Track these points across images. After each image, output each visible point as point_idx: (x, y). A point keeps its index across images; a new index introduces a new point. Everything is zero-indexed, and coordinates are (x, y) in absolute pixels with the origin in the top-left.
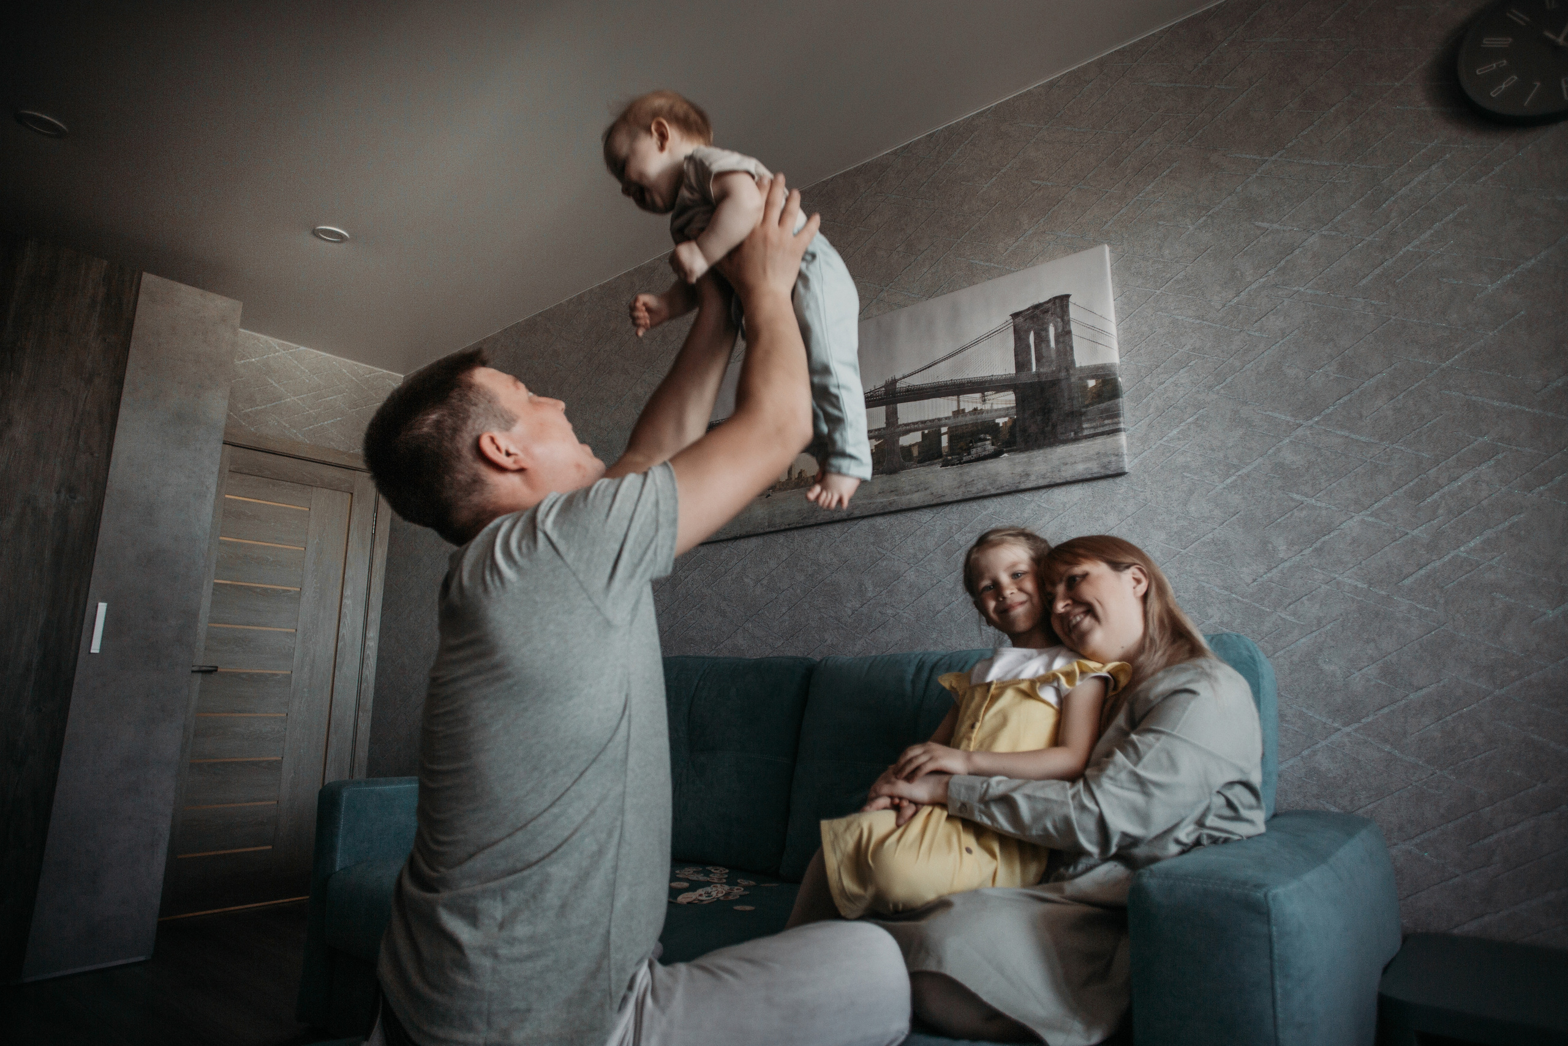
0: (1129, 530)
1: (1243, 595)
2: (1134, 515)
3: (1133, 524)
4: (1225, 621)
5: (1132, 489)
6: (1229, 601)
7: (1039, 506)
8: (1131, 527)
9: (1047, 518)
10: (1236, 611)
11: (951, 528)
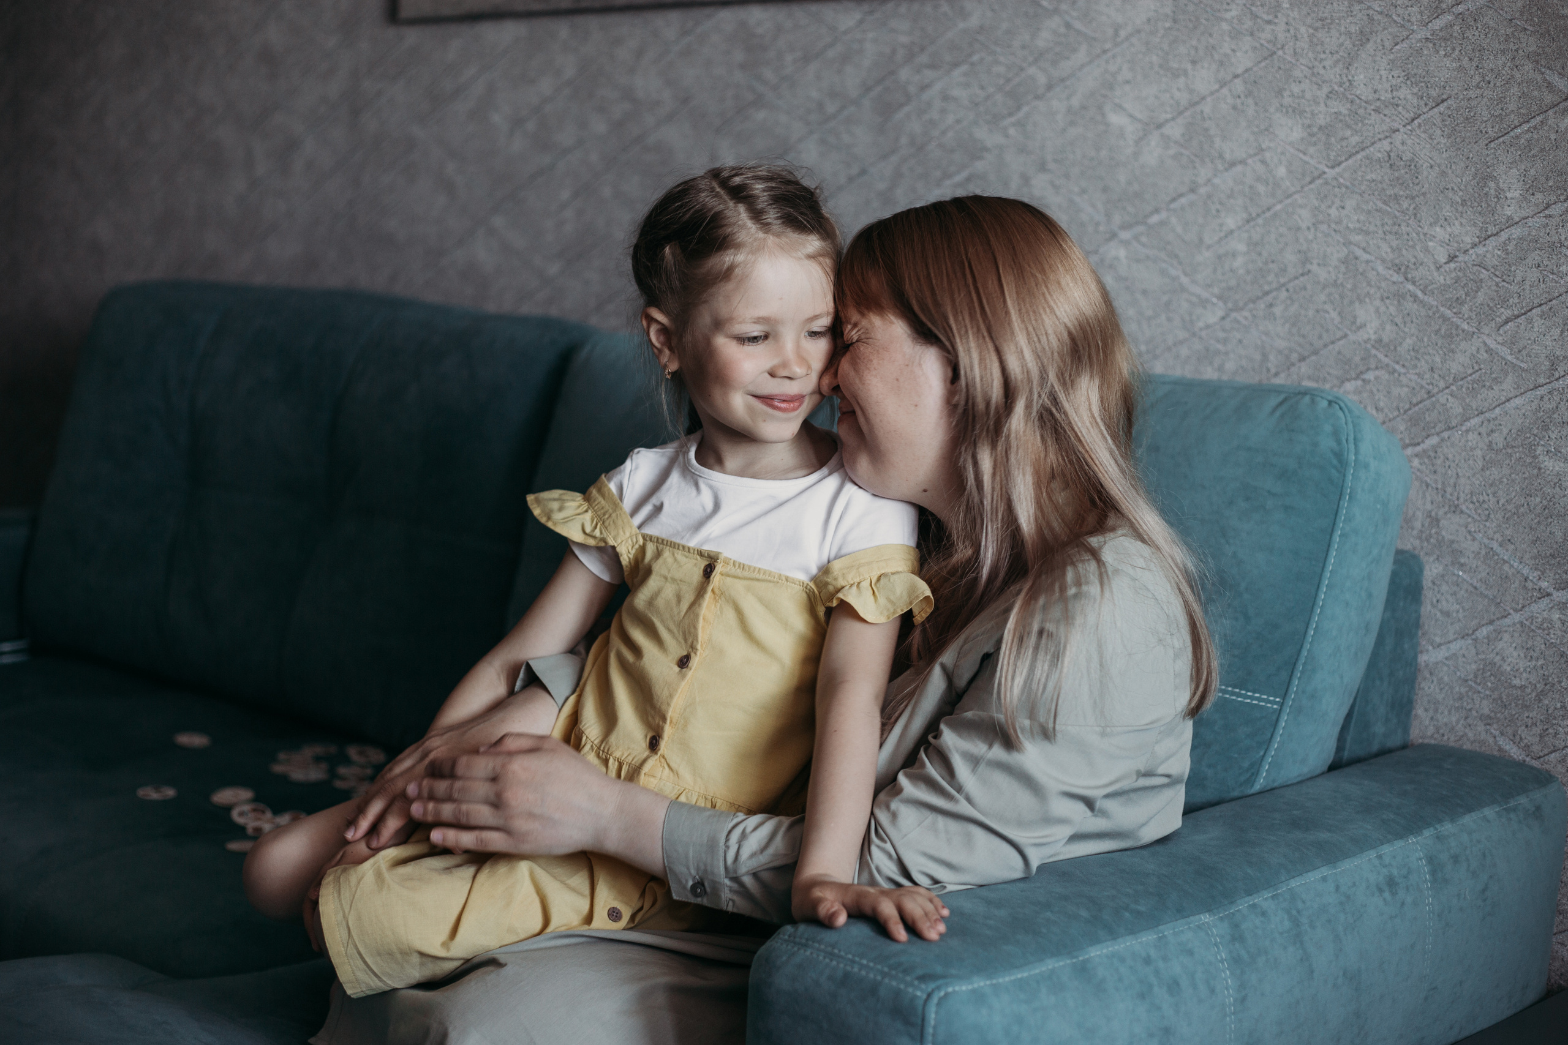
0: (1234, 108)
1: (1426, 287)
2: (1246, 75)
3: (1242, 97)
4: (1386, 339)
5: (1252, 13)
6: (1400, 297)
7: (1068, 25)
8: (1238, 101)
9: (1081, 55)
10: (1408, 319)
11: (894, 52)
